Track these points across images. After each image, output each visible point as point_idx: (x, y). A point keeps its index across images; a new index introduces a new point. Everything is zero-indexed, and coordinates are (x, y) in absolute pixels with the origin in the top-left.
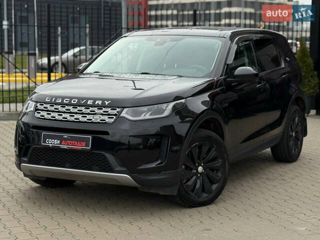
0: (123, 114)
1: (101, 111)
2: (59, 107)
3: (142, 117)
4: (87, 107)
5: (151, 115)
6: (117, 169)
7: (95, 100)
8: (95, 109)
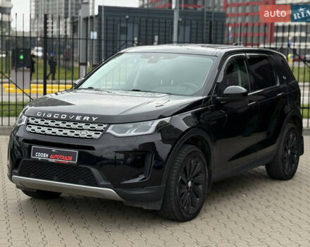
0: (110, 130)
1: (89, 127)
2: (49, 122)
3: (127, 134)
4: (75, 122)
5: (136, 131)
6: (101, 183)
7: (83, 115)
8: (83, 125)
